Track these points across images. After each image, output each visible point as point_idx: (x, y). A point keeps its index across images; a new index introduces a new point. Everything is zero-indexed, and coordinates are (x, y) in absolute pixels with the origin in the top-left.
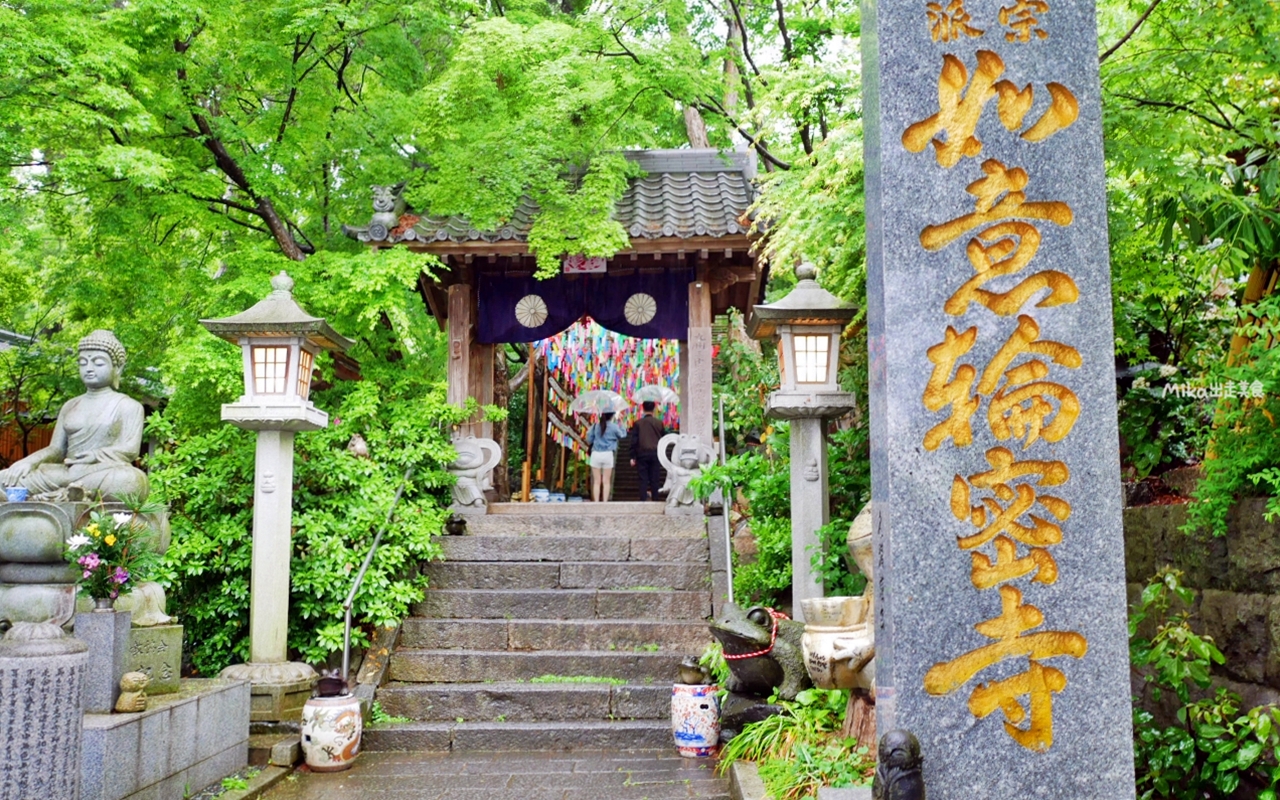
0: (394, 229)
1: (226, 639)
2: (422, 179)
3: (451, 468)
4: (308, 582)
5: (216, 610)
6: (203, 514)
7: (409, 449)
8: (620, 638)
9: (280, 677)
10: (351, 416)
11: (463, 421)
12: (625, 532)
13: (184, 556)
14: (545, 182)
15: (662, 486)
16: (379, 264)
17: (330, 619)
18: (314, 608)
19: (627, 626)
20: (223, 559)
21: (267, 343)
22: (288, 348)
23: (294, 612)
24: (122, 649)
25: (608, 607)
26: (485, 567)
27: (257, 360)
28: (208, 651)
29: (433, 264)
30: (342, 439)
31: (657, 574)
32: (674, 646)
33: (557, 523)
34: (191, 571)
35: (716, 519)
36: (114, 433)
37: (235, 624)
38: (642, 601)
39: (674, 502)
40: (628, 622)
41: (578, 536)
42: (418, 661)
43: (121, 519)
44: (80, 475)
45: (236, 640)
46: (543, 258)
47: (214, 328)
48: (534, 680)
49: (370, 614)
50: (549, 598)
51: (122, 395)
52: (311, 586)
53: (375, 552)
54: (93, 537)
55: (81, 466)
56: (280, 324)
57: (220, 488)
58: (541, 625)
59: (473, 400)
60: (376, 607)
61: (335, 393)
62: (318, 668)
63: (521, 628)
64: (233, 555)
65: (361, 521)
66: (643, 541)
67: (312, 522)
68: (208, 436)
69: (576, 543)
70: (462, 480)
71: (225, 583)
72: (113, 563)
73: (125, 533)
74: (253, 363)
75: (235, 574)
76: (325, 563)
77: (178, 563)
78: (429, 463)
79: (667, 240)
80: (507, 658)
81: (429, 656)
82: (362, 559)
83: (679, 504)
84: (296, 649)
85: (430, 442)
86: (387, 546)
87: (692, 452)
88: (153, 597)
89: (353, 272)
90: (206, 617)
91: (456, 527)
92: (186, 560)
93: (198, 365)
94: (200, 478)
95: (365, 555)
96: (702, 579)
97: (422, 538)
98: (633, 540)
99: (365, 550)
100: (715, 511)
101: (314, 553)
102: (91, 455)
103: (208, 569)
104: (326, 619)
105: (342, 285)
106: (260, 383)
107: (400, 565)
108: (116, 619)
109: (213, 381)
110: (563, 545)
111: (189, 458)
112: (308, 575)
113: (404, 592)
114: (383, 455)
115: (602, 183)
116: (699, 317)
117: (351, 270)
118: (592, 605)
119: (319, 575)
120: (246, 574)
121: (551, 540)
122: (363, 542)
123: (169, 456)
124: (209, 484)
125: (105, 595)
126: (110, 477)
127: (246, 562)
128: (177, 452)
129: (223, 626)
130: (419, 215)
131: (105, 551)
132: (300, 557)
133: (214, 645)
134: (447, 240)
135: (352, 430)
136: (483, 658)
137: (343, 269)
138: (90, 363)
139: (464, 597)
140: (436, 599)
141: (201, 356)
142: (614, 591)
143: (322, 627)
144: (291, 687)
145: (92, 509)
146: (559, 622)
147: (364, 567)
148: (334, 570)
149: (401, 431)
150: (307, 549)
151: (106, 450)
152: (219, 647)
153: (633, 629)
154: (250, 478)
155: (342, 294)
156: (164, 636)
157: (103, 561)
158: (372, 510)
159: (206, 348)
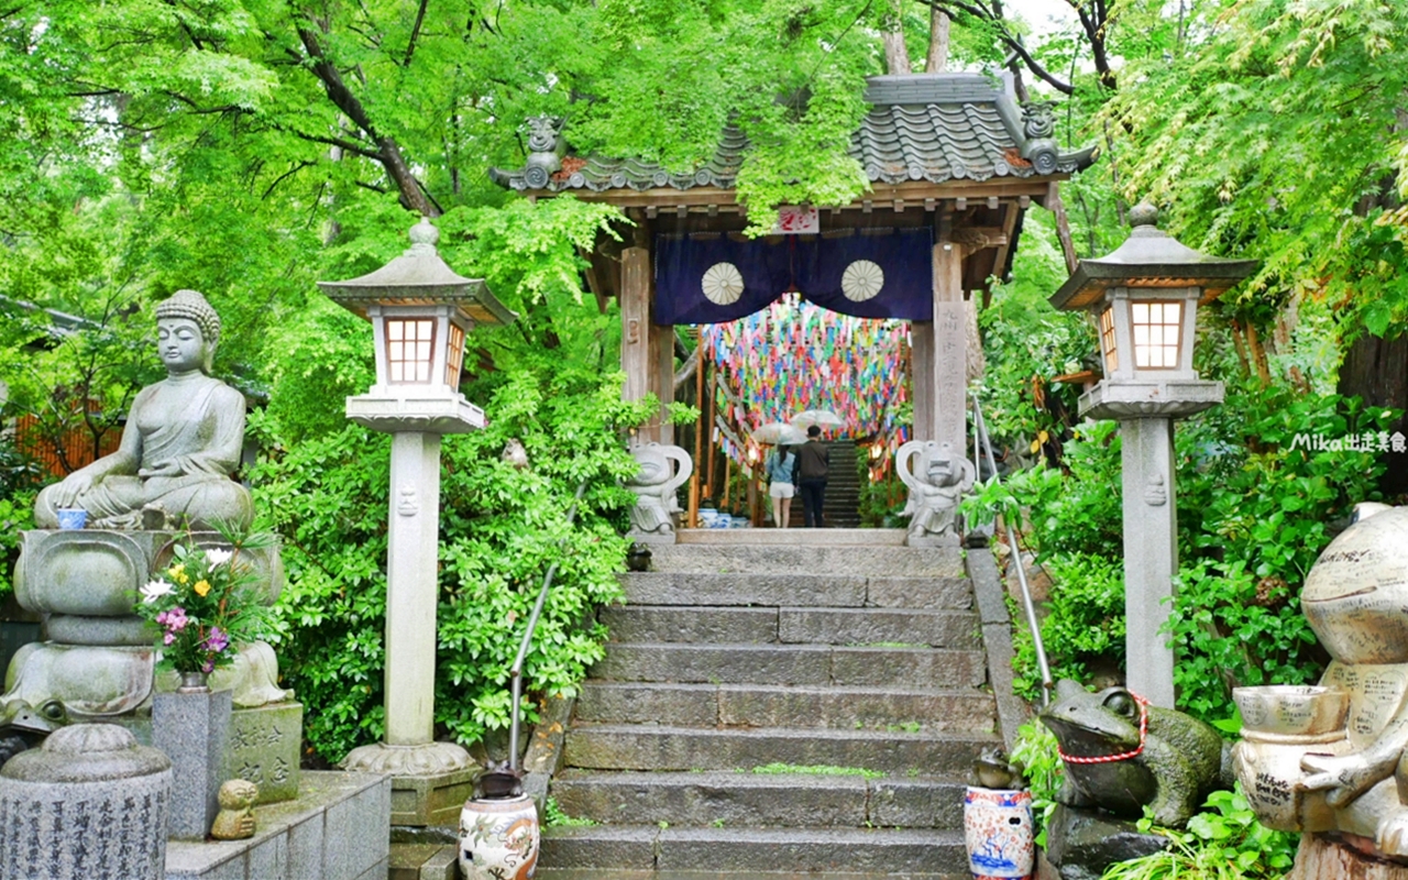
0: (557, 174)
1: (351, 708)
2: (586, 114)
3: (631, 483)
4: (459, 636)
5: (338, 671)
6: (320, 544)
7: (580, 459)
8: (869, 713)
9: (426, 766)
10: (505, 415)
11: (642, 423)
12: (856, 568)
13: (297, 600)
14: (757, 108)
15: (902, 509)
16: (542, 216)
17: (487, 684)
18: (466, 671)
19: (877, 697)
20: (347, 603)
21: (406, 314)
22: (434, 320)
23: (441, 675)
24: (220, 745)
25: (847, 670)
26: (680, 614)
27: (392, 337)
28: (328, 725)
29: (612, 217)
30: (493, 445)
31: (907, 626)
32: (941, 725)
33: (767, 557)
34: (307, 620)
35: (977, 553)
36: (205, 433)
37: (364, 690)
38: (892, 662)
39: (920, 530)
40: (877, 691)
41: (795, 574)
42: (603, 740)
43: (218, 557)
44: (159, 492)
45: (365, 708)
46: (755, 209)
47: (336, 294)
48: (757, 769)
49: (543, 680)
50: (768, 656)
51: (216, 381)
52: (464, 641)
53: (546, 596)
54: (177, 584)
55: (159, 479)
56: (425, 288)
57: (342, 509)
58: (762, 694)
59: (653, 397)
60: (549, 670)
61: (479, 387)
62: (474, 750)
63: (735, 697)
64: (360, 598)
65: (529, 553)
66: (885, 581)
67: (464, 555)
68: (325, 439)
69: (796, 583)
70: (643, 499)
71: (350, 635)
72: (206, 622)
73: (224, 577)
74: (388, 341)
75: (363, 623)
76: (481, 610)
77: (290, 610)
78: (604, 476)
79: (914, 185)
80: (721, 739)
81: (617, 735)
82: (531, 606)
83: (927, 532)
84: (443, 723)
85: (607, 449)
86: (560, 588)
87: (945, 464)
88: (261, 665)
89: (508, 228)
90: (326, 680)
91: (638, 561)
92: (300, 605)
93: (312, 348)
94: (316, 496)
95: (534, 599)
96: (969, 633)
97: (604, 577)
98: (872, 579)
99: (534, 593)
100: (976, 542)
101: (467, 597)
102: (175, 462)
103: (327, 616)
104: (482, 684)
105: (493, 244)
106: (396, 367)
107: (576, 613)
108: (211, 702)
109: (331, 368)
110: (780, 585)
111: (301, 469)
112: (460, 626)
113: (585, 649)
114: (546, 467)
115: (835, 107)
116: (948, 289)
117: (505, 225)
118: (824, 667)
119: (474, 627)
120: (379, 624)
121: (764, 579)
122: (530, 583)
123: (276, 466)
124: (326, 504)
125: (196, 668)
126: (201, 495)
127: (378, 609)
128: (286, 461)
129: (347, 691)
130: (584, 158)
131: (197, 606)
132: (448, 602)
133: (336, 716)
134: (626, 187)
135: (506, 434)
136: (689, 739)
137: (496, 223)
138: (172, 335)
139: (657, 654)
140: (621, 656)
141: (316, 335)
142: (852, 648)
143: (478, 695)
144: (441, 779)
145: (176, 541)
146: (786, 690)
147: (534, 616)
148: (493, 621)
149: (570, 435)
150: (459, 591)
151: (196, 457)
152: (342, 720)
153: (886, 702)
154: (381, 496)
155: (494, 256)
156: (276, 721)
157: (193, 619)
158: (542, 540)
159: (321, 326)
